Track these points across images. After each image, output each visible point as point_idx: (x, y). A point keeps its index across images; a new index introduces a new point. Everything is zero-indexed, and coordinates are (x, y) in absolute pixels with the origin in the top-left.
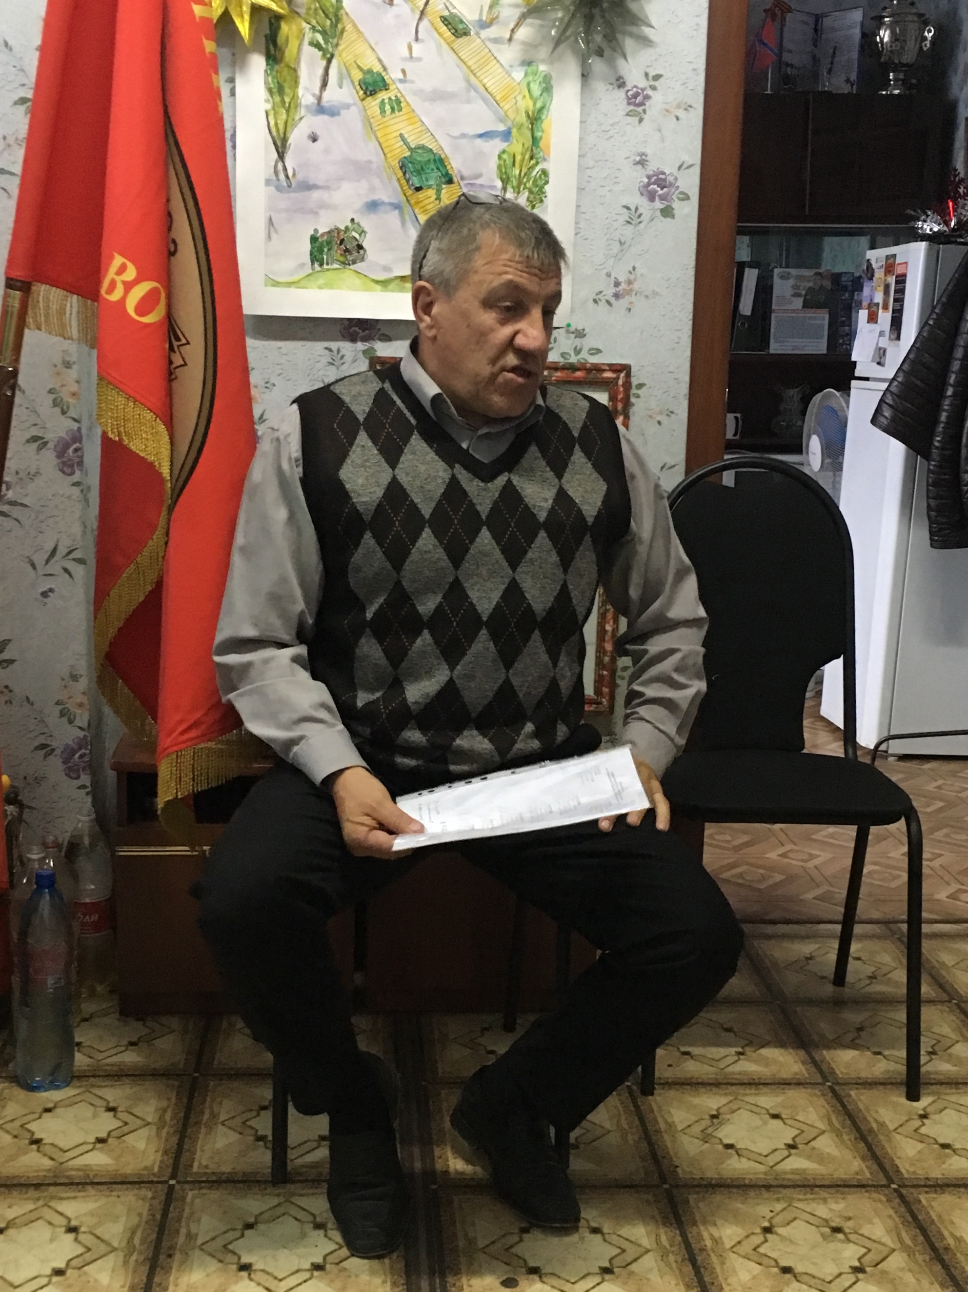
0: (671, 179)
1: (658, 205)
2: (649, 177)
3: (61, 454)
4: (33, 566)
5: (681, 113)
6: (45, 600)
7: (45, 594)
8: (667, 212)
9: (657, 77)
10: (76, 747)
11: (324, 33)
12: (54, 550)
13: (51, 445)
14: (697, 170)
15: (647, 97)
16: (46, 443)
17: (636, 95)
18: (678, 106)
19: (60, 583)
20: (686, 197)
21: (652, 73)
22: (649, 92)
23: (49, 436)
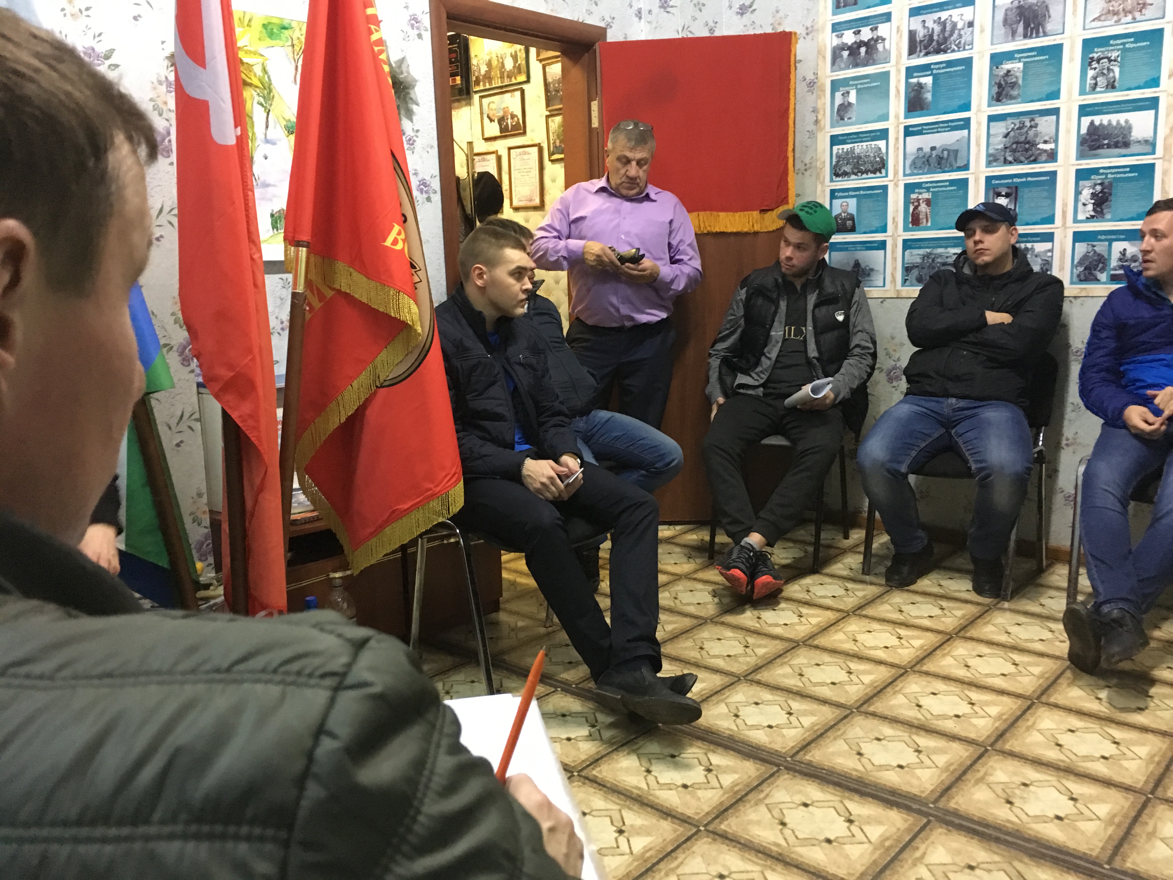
0: (428, 183)
1: (425, 196)
2: (420, 181)
3: (181, 353)
4: (170, 428)
5: (429, 150)
6: (179, 449)
7: (178, 445)
8: (429, 199)
9: (418, 131)
10: (203, 540)
11: (264, 97)
12: (182, 416)
13: (175, 348)
14: (438, 178)
15: (414, 141)
16: (172, 348)
17: (410, 140)
18: (428, 146)
19: (187, 435)
20: (435, 192)
21: (415, 129)
22: (415, 138)
23: (173, 343)
